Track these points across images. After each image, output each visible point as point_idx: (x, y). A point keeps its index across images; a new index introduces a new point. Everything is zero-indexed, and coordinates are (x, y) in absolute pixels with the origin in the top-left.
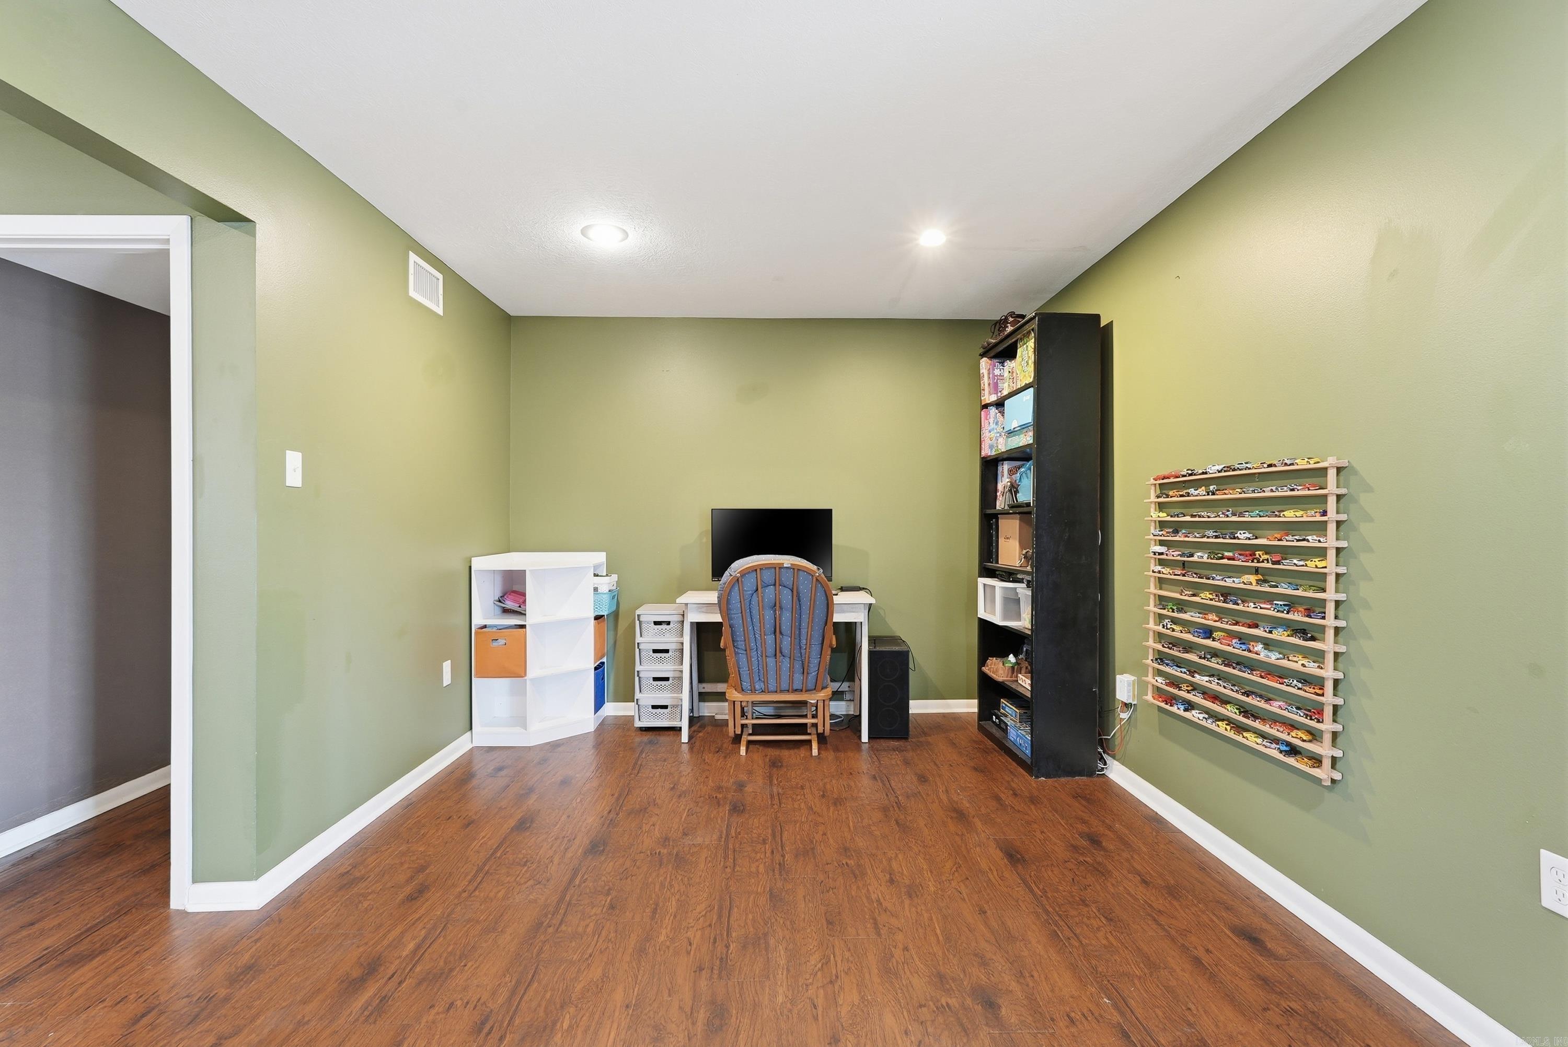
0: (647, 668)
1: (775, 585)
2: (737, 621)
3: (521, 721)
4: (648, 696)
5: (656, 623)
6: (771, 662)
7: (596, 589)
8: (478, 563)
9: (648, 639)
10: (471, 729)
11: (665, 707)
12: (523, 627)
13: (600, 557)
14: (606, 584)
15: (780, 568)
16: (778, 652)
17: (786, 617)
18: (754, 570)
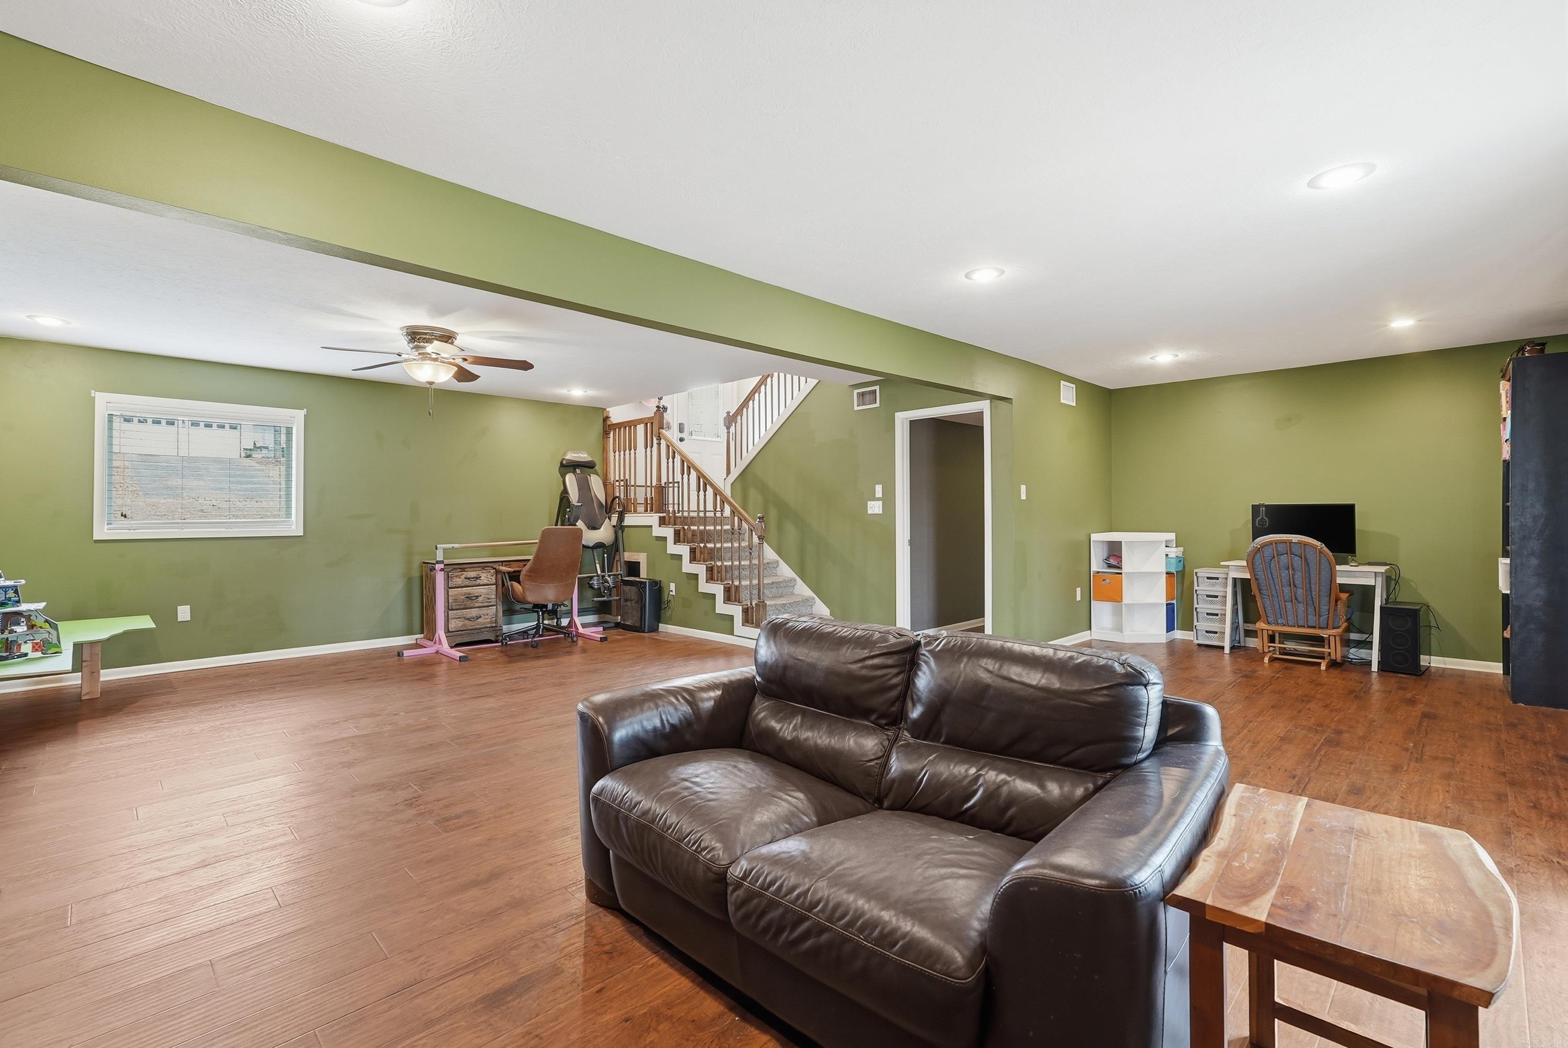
0: (1202, 606)
1: (1287, 554)
2: (1261, 576)
3: (1119, 629)
4: (1202, 624)
5: (1208, 578)
6: (1289, 605)
7: (1167, 555)
8: (1095, 537)
9: (1203, 588)
10: (1090, 629)
11: (1216, 633)
12: (1121, 573)
13: (1172, 536)
14: (1174, 552)
15: (1290, 543)
16: (1295, 599)
17: (1298, 577)
18: (1271, 543)
